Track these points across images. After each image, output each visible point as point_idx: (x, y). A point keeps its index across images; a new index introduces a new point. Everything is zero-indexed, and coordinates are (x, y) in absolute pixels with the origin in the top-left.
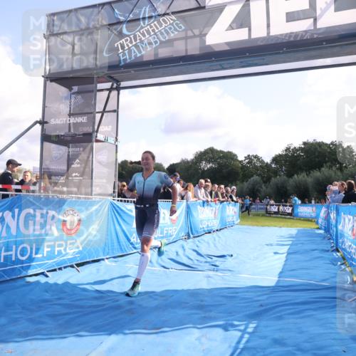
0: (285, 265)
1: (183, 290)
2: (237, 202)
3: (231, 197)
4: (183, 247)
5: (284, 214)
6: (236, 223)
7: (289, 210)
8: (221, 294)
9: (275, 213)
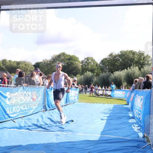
0: (105, 127)
1: (40, 144)
2: (78, 88)
3: (74, 84)
4: (42, 116)
5: (106, 95)
6: (76, 101)
7: (109, 93)
8: (65, 146)
9: (101, 95)
